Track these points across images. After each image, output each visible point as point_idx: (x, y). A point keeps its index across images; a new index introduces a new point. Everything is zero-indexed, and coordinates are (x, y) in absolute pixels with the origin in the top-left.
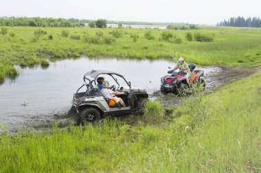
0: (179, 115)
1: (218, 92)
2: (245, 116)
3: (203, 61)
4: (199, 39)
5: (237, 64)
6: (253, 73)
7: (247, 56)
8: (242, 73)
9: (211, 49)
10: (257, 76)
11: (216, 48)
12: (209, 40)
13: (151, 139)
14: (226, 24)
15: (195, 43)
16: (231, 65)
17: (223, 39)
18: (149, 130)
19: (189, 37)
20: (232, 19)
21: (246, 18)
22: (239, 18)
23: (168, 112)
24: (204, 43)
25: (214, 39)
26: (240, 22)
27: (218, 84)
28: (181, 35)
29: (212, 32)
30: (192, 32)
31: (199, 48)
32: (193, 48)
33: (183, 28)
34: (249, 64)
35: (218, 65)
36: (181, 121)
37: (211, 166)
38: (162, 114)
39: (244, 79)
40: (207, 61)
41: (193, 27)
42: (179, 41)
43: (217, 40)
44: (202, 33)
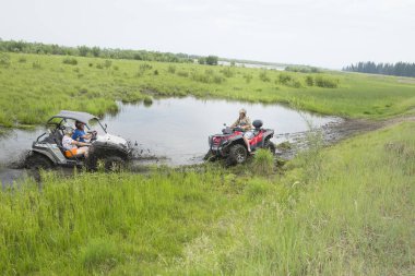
0: (292, 167)
1: (337, 146)
2: (368, 174)
3: (323, 110)
4: (321, 84)
5: (362, 115)
6: (380, 127)
7: (374, 108)
8: (368, 126)
9: (333, 97)
10: (386, 131)
11: (340, 96)
12: (331, 86)
13: (258, 192)
14: (353, 69)
15: (315, 88)
16: (355, 116)
17: (349, 86)
18: (258, 182)
19: (310, 81)
20: (361, 64)
21: (377, 64)
22: (369, 63)
23: (279, 164)
24: (326, 89)
25: (339, 86)
26: (369, 68)
27: (338, 136)
28: (301, 78)
29: (335, 77)
30: (314, 76)
31: (320, 95)
32: (313, 93)
33: (303, 71)
34: (376, 116)
35: (340, 115)
36: (294, 174)
37: (323, 227)
38: (272, 166)
39: (370, 133)
40: (329, 110)
41: (315, 70)
42: (297, 85)
43: (342, 86)
44: (325, 77)
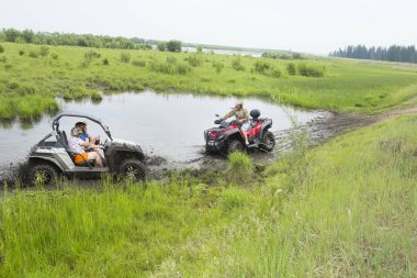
0: (274, 173)
1: (326, 146)
2: (361, 178)
3: (308, 103)
4: (304, 72)
5: (353, 108)
6: (374, 122)
7: (367, 99)
8: (359, 121)
9: (319, 87)
10: (380, 127)
11: (327, 86)
12: (316, 74)
13: (234, 204)
14: (341, 54)
15: (299, 78)
16: (345, 109)
17: (337, 75)
18: (233, 192)
19: (291, 70)
20: (350, 48)
21: (368, 48)
22: (359, 47)
23: (259, 170)
24: (311, 79)
25: (325, 74)
26: (360, 53)
27: (327, 134)
28: (281, 66)
29: (322, 63)
30: (296, 63)
31: (304, 85)
32: (296, 84)
33: (284, 58)
34: (369, 109)
35: (327, 109)
36: (276, 181)
37: (312, 243)
38: (250, 172)
39: (362, 130)
40: (314, 103)
41: (297, 56)
42: (277, 74)
43: (329, 74)
44: (309, 64)
